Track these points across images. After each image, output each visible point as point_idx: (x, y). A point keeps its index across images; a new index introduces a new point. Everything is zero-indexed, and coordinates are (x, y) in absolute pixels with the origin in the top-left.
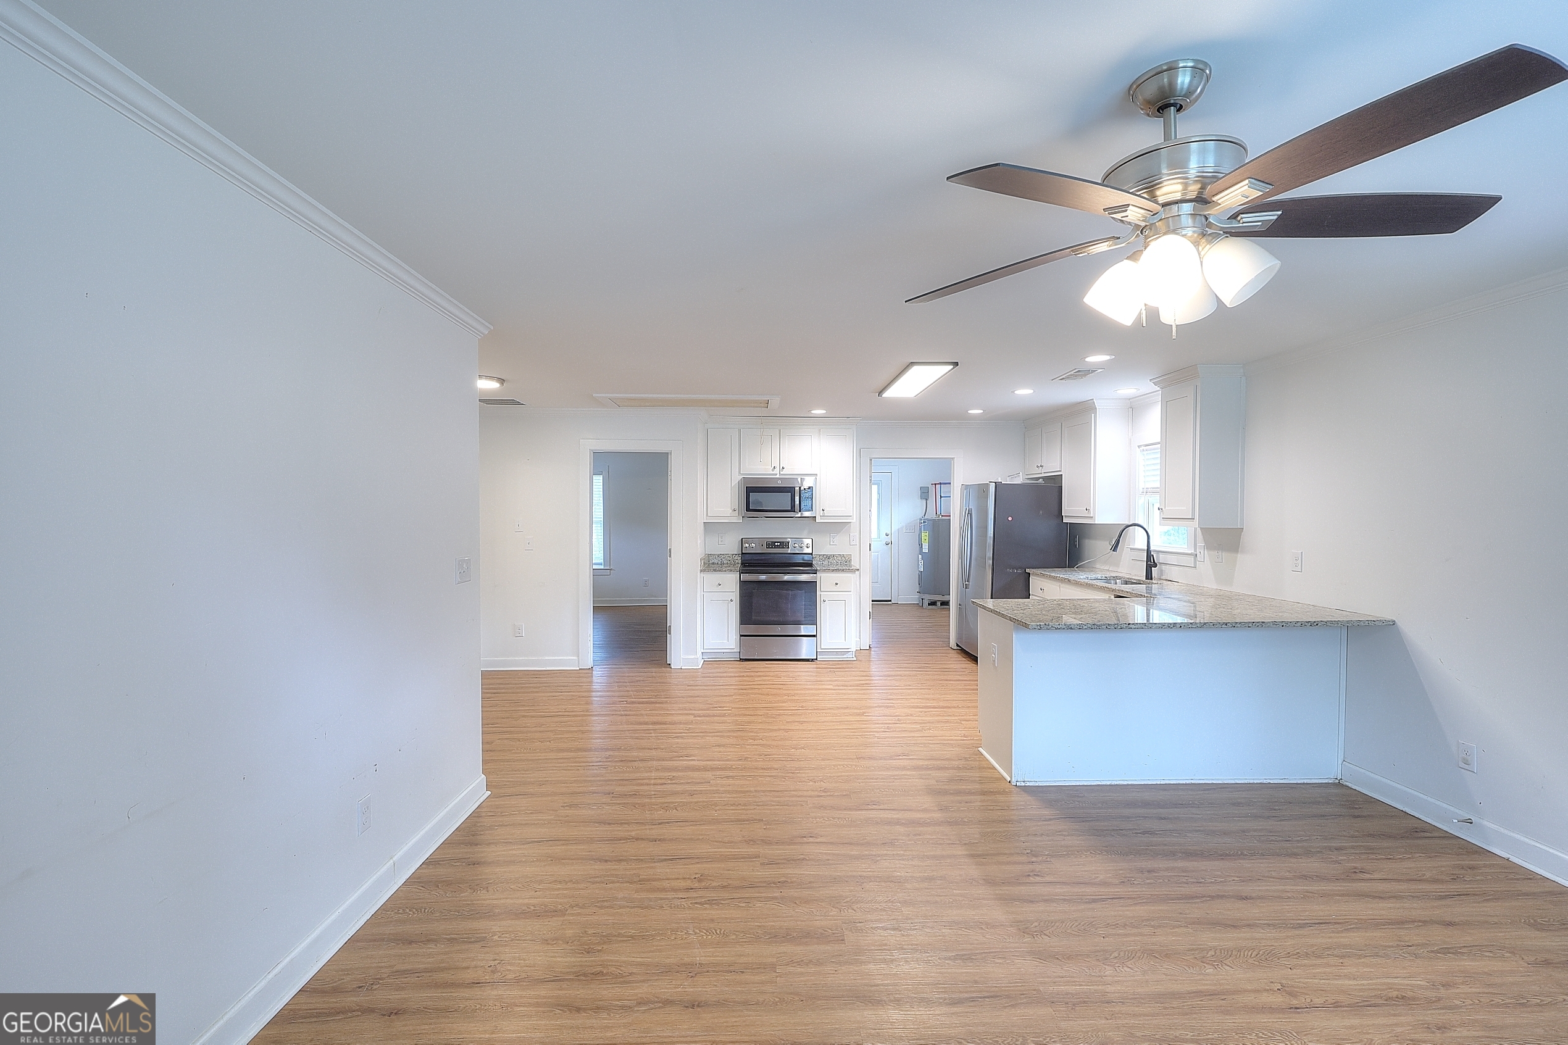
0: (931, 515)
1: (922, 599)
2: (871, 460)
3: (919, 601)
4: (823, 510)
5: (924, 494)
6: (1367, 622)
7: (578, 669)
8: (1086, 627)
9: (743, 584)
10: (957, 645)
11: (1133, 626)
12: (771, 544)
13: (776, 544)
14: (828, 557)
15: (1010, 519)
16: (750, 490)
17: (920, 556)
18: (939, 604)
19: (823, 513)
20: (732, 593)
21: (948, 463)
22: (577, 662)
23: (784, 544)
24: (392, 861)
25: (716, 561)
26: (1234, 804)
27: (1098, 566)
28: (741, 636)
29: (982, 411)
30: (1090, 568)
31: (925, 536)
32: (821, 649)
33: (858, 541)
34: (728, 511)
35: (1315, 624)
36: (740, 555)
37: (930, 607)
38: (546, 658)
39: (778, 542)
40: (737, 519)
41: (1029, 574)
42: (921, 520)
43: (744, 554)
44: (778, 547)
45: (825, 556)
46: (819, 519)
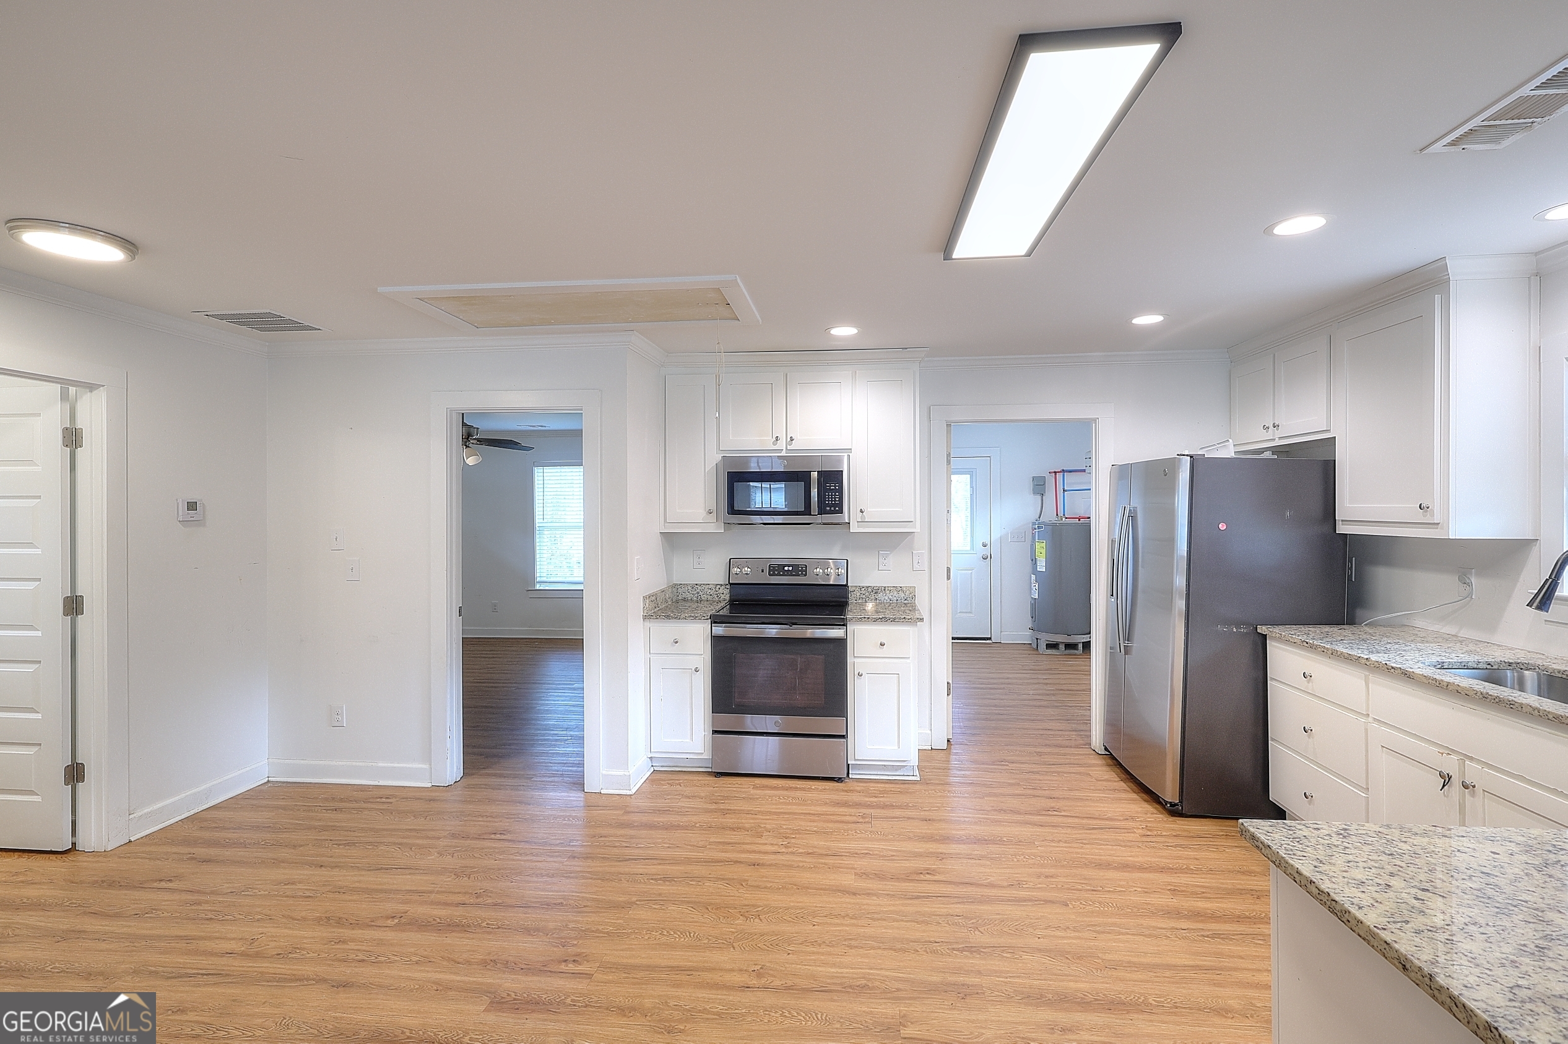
0: (1049, 516)
1: (1037, 639)
2: (949, 426)
3: (1032, 640)
4: (862, 511)
5: (1039, 486)
7: (429, 785)
9: (716, 640)
10: (1106, 749)
12: (777, 569)
13: (786, 568)
14: (876, 591)
15: (1222, 526)
16: (734, 477)
17: (1033, 577)
18: (1062, 647)
19: (864, 517)
20: (697, 657)
21: (1084, 429)
22: (430, 772)
23: (799, 569)
25: (689, 596)
27: (1419, 623)
28: (715, 732)
29: (1162, 319)
30: (1399, 628)
31: (1041, 548)
32: (855, 760)
33: (926, 562)
34: (701, 513)
36: (728, 587)
37: (1049, 651)
38: (381, 764)
39: (789, 565)
40: (714, 527)
41: (1265, 637)
42: (1034, 524)
43: (731, 584)
44: (789, 574)
45: (870, 590)
46: (854, 528)
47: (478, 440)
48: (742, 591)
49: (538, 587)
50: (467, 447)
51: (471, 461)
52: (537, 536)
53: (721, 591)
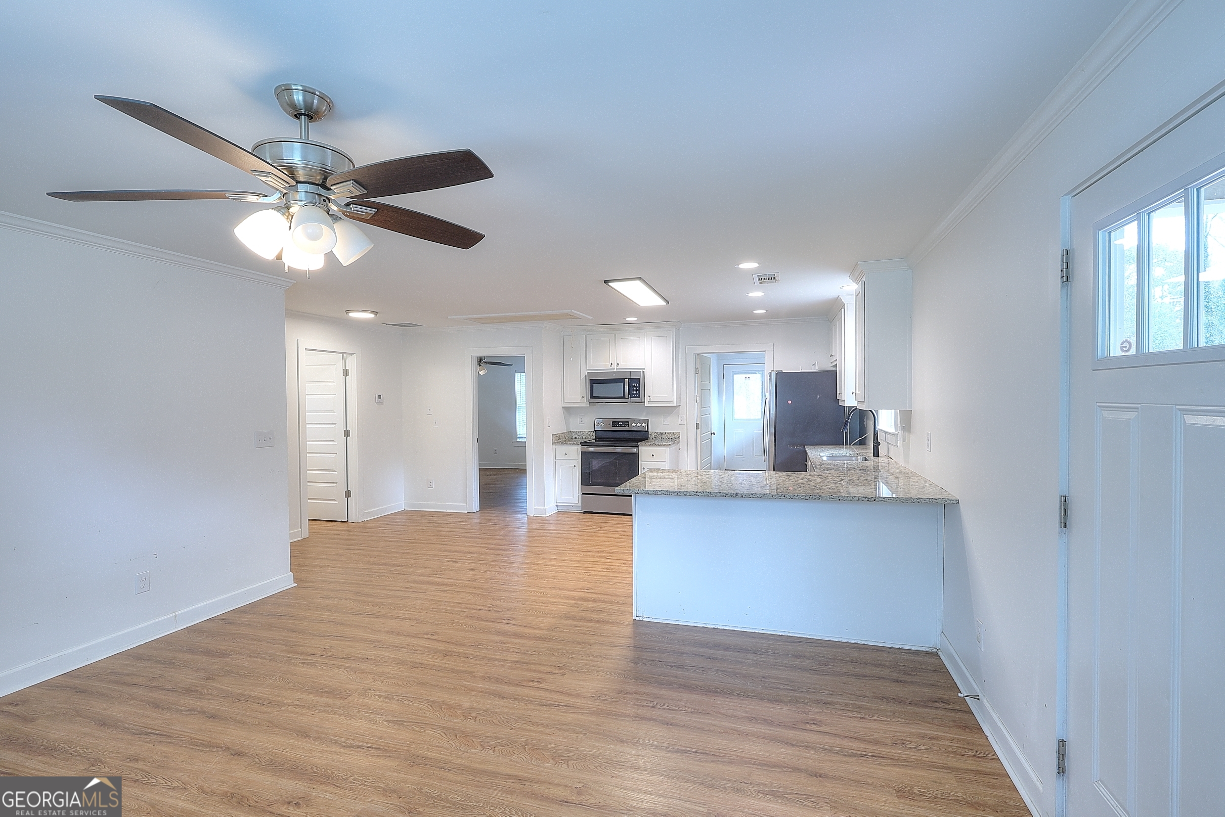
2: (698, 355)
4: (649, 397)
6: (928, 500)
7: (466, 512)
8: (660, 493)
9: (583, 453)
11: (700, 494)
12: (616, 424)
13: (620, 423)
14: (662, 434)
15: (790, 402)
16: (593, 382)
19: (650, 399)
20: (575, 461)
21: (763, 355)
22: (466, 507)
23: (626, 424)
24: (174, 614)
25: (577, 437)
26: (795, 656)
28: (582, 493)
29: (765, 311)
33: (685, 421)
34: (579, 399)
35: (873, 499)
36: (594, 432)
38: (447, 504)
39: (621, 422)
40: (585, 405)
43: (596, 431)
44: (621, 426)
45: (659, 433)
46: (647, 404)
47: (485, 362)
48: (599, 434)
49: (518, 440)
50: (480, 366)
51: (482, 373)
52: (518, 412)
53: (591, 434)
